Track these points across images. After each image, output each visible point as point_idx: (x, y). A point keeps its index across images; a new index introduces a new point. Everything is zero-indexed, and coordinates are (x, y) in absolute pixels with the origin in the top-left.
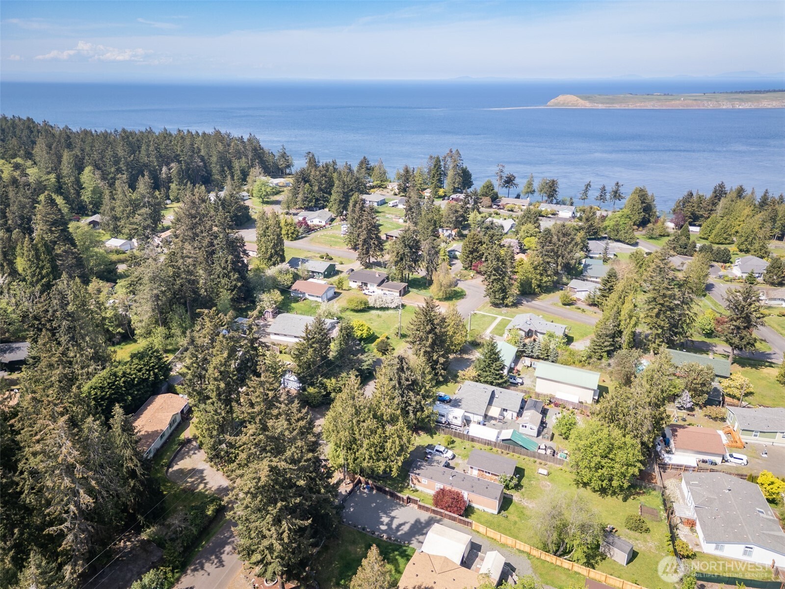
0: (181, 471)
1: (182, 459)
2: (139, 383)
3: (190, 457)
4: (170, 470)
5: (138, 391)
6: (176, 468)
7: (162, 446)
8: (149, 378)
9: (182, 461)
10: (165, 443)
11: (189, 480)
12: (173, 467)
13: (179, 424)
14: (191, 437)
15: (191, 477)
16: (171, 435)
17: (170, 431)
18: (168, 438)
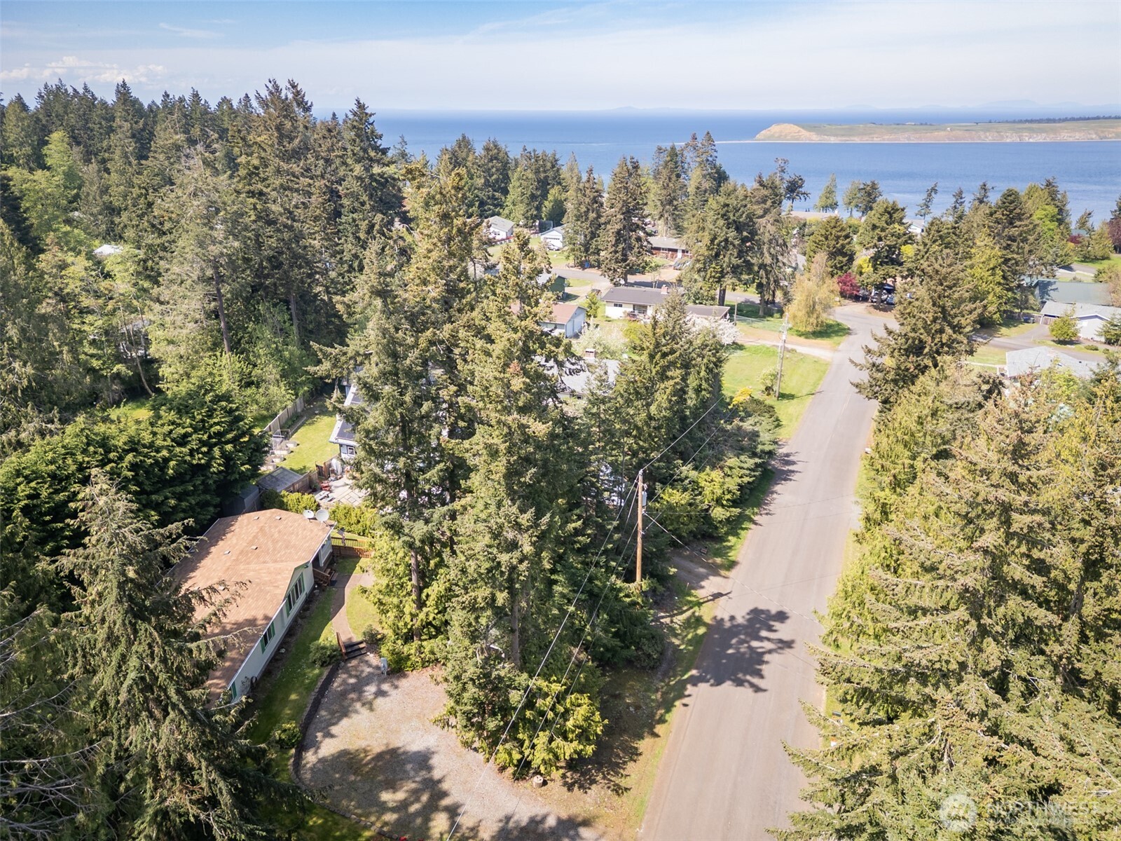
0: (347, 761)
1: (345, 713)
2: (179, 478)
3: (370, 705)
4: (310, 758)
5: (180, 497)
6: (328, 748)
7: (268, 672)
8: (208, 465)
9: (345, 722)
10: (275, 659)
11: (386, 796)
12: (316, 745)
13: (310, 599)
14: (357, 638)
15: (392, 786)
16: (290, 632)
17: (288, 621)
18: (284, 643)
